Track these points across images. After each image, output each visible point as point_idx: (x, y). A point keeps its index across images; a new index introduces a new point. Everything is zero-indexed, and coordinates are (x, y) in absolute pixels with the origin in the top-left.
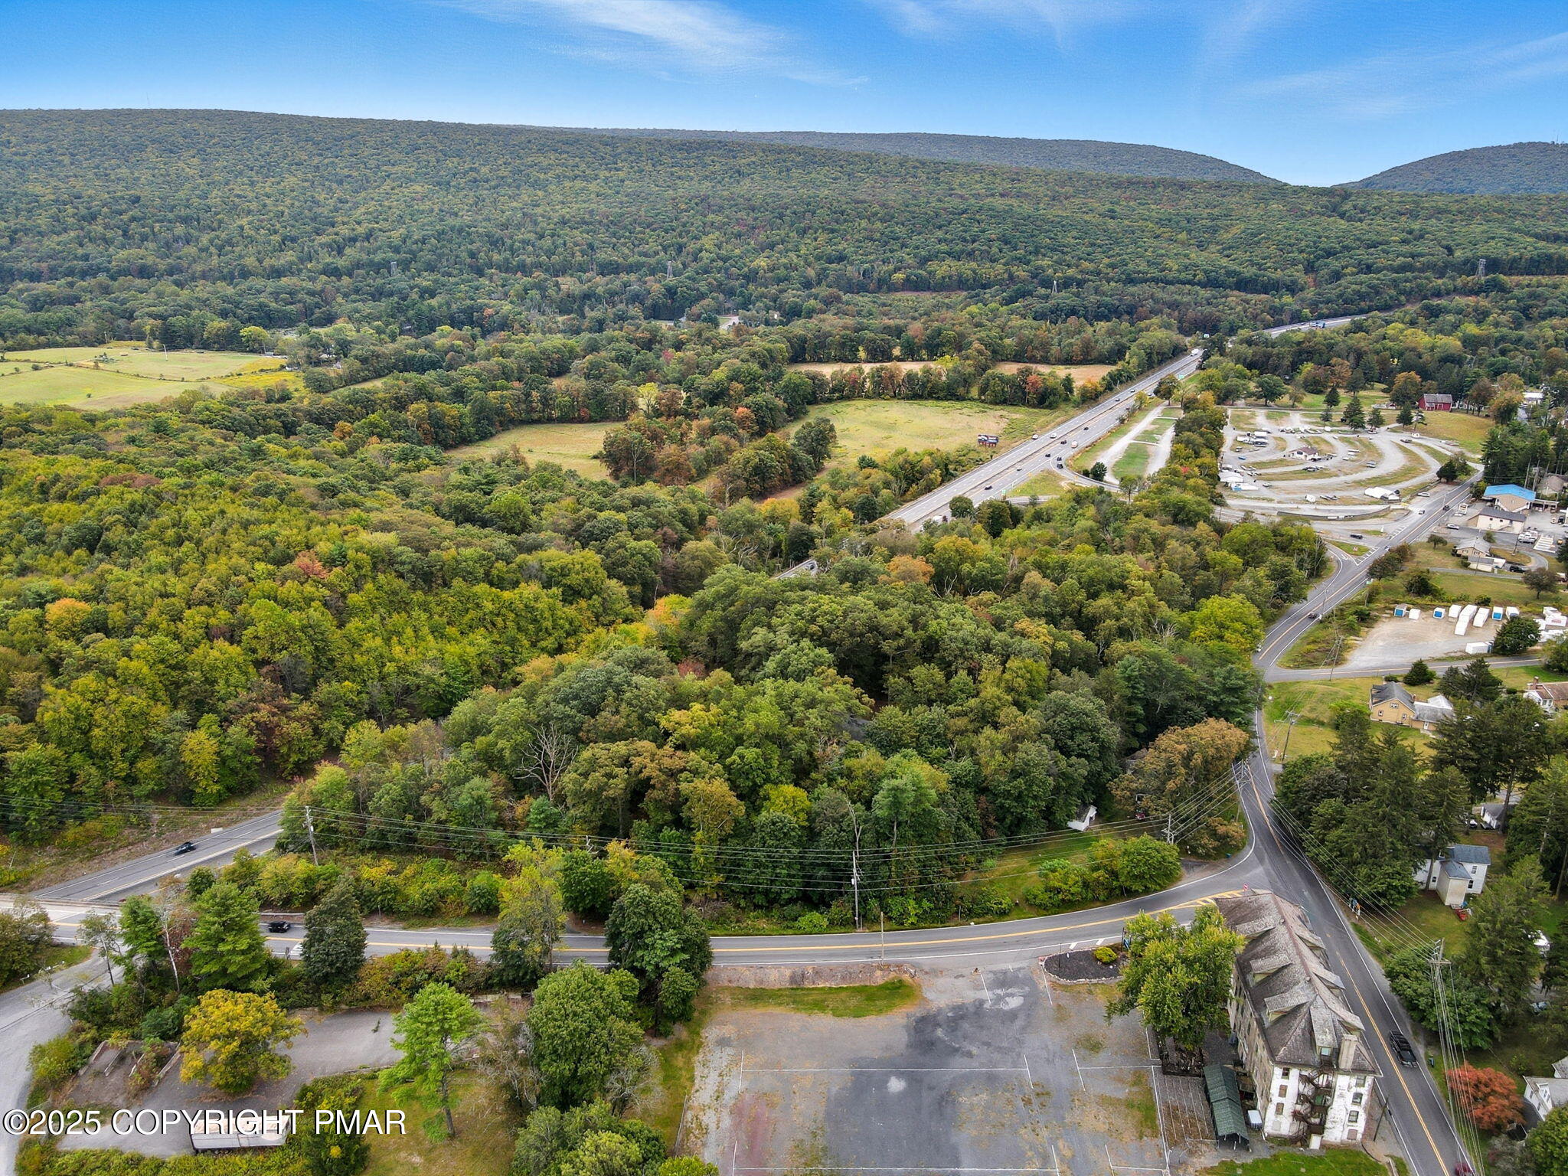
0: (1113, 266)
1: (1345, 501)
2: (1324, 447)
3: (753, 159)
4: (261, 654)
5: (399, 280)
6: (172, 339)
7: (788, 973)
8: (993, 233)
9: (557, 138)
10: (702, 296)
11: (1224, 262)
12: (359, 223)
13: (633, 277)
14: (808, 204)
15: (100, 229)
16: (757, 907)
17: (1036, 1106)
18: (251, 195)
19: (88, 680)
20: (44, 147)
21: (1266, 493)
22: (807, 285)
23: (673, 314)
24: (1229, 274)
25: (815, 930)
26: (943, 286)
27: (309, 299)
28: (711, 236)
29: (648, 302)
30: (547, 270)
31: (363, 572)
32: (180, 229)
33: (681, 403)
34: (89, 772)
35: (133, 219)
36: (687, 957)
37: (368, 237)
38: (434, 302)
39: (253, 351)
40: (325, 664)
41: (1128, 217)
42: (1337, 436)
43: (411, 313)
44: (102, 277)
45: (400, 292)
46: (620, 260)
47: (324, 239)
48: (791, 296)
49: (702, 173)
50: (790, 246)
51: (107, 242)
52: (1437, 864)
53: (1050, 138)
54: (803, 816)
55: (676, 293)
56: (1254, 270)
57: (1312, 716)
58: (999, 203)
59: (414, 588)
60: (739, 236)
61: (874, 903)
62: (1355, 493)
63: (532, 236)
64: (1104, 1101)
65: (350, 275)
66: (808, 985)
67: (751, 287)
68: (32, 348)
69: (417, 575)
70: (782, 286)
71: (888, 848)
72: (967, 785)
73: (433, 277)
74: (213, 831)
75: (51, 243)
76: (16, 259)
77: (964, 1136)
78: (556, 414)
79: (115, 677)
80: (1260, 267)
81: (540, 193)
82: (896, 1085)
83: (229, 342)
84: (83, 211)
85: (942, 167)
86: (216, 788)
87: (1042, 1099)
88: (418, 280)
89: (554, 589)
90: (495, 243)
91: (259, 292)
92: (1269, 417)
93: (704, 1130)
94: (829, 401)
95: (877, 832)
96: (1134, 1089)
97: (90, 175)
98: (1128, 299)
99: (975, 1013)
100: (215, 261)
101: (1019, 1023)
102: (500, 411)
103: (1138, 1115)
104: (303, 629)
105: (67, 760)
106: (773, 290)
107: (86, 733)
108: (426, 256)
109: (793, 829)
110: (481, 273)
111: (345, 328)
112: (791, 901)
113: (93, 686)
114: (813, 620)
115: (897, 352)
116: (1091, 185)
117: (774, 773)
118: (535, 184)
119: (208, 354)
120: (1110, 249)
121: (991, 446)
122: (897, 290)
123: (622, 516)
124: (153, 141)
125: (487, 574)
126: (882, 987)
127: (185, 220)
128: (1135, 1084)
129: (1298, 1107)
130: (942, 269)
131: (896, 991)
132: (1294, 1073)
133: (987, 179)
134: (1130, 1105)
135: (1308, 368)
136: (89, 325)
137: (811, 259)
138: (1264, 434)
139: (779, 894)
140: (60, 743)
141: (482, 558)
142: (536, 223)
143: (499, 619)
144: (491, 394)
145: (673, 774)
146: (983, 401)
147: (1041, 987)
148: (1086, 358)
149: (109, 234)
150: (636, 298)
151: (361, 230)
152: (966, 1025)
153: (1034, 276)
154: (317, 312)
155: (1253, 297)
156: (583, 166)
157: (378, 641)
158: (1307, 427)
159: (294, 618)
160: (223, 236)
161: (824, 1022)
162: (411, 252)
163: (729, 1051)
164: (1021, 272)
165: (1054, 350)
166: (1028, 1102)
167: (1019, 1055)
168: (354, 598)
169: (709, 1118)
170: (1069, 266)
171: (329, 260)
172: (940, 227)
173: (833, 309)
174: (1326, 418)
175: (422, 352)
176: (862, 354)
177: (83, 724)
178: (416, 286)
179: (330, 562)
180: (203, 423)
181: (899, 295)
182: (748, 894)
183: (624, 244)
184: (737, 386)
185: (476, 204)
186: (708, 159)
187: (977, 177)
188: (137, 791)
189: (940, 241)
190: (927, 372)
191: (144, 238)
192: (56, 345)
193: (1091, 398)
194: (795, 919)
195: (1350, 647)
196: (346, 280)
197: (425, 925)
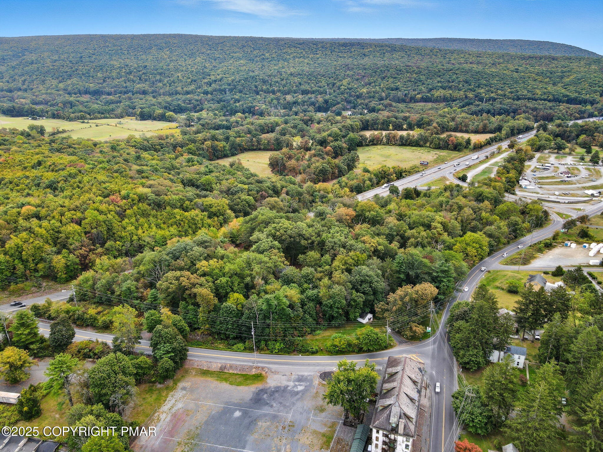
0: (511, 93)
1: (573, 195)
2: (576, 172)
3: (371, 49)
4: (87, 230)
5: (228, 96)
6: (144, 117)
7: (220, 365)
8: (461, 78)
9: (296, 42)
10: (338, 103)
11: (563, 91)
12: (218, 75)
13: (313, 96)
14: (387, 67)
15: (132, 77)
16: (222, 339)
17: (286, 430)
18: (184, 65)
19: (24, 235)
20: (119, 48)
21: (539, 190)
22: (381, 99)
23: (326, 110)
24: (564, 96)
25: (238, 350)
26: (437, 100)
27: (195, 103)
28: (346, 80)
29: (317, 105)
30: (282, 93)
31: (134, 202)
32: (158, 77)
33: (310, 144)
34: (20, 267)
35: (144, 73)
36: (173, 354)
37: (220, 80)
38: (237, 104)
39: (169, 121)
40: (111, 234)
41: (524, 72)
42: (584, 167)
43: (228, 108)
44: (130, 94)
45: (227, 100)
46: (310, 89)
47: (206, 81)
48: (372, 104)
49: (349, 55)
50: (377, 84)
51: (133, 81)
52: (502, 353)
53: (502, 39)
54: (240, 306)
55: (328, 102)
56: (577, 95)
57: (499, 285)
58: (467, 66)
59: (153, 209)
60: (357, 80)
61: (263, 343)
62: (579, 192)
63: (279, 80)
64: (315, 432)
65: (212, 94)
66: (226, 371)
67: (358, 100)
68: (99, 119)
69: (155, 205)
70: (371, 99)
71: (268, 321)
72: (313, 300)
73: (240, 95)
74: (63, 291)
75: (116, 82)
76: (104, 87)
77: (251, 438)
78: (262, 147)
79: (34, 234)
80: (579, 93)
81: (286, 63)
82: (237, 414)
83: (162, 118)
84: (128, 71)
85: (448, 52)
86: (64, 276)
87: (290, 428)
88: (235, 96)
89: (205, 213)
90: (264, 82)
91: (179, 100)
92: (556, 158)
93: (159, 420)
94: (367, 145)
95: (265, 315)
96: (330, 429)
97: (133, 58)
98: (514, 107)
99: (283, 391)
100: (168, 89)
101: (298, 396)
102: (239, 145)
103: (325, 439)
104: (104, 222)
105: (14, 262)
106: (366, 101)
107: (21, 253)
108: (240, 87)
109: (234, 310)
110: (258, 93)
111: (204, 114)
112: (234, 338)
113: (25, 236)
114: (279, 231)
115: (405, 127)
116: (512, 58)
117: (235, 289)
118: (285, 60)
119: (155, 122)
120: (512, 85)
121: (425, 165)
122: (418, 102)
123: (246, 187)
124: (155, 45)
125: (182, 205)
126: (254, 376)
127: (161, 74)
128: (330, 427)
129: (384, 447)
130: (438, 93)
131: (258, 377)
132: (381, 432)
133: (467, 56)
134: (324, 435)
135: (583, 137)
136: (119, 111)
137: (385, 89)
138: (550, 165)
139: (229, 335)
140: (11, 256)
141: (181, 199)
142: (281, 75)
143: (182, 223)
144: (238, 139)
145: (194, 285)
146: (431, 148)
147: (314, 384)
148: (484, 131)
149: (135, 79)
150: (313, 104)
151: (218, 77)
152: (277, 395)
153: (476, 97)
154: (198, 108)
155: (572, 106)
156: (304, 53)
157: (133, 227)
158: (572, 163)
159: (101, 218)
160: (172, 79)
161: (225, 386)
162: (234, 86)
163: (184, 392)
164: (471, 95)
165: (471, 127)
166: (284, 428)
167: (291, 409)
168: (128, 212)
169: (163, 417)
170: (492, 93)
171: (206, 88)
172: (439, 77)
173: (387, 109)
174: (582, 159)
175: (224, 122)
176: (391, 128)
177: (19, 250)
178: (234, 98)
179: (124, 198)
180: (132, 146)
181: (417, 104)
182: (219, 334)
183: (313, 83)
184: (331, 138)
185: (262, 67)
186: (353, 50)
187: (462, 56)
188: (37, 274)
189: (438, 82)
190: (408, 135)
191: (146, 80)
192: (107, 118)
193: (478, 147)
194: (233, 345)
195: (535, 258)
196: (209, 96)
197: (103, 332)
